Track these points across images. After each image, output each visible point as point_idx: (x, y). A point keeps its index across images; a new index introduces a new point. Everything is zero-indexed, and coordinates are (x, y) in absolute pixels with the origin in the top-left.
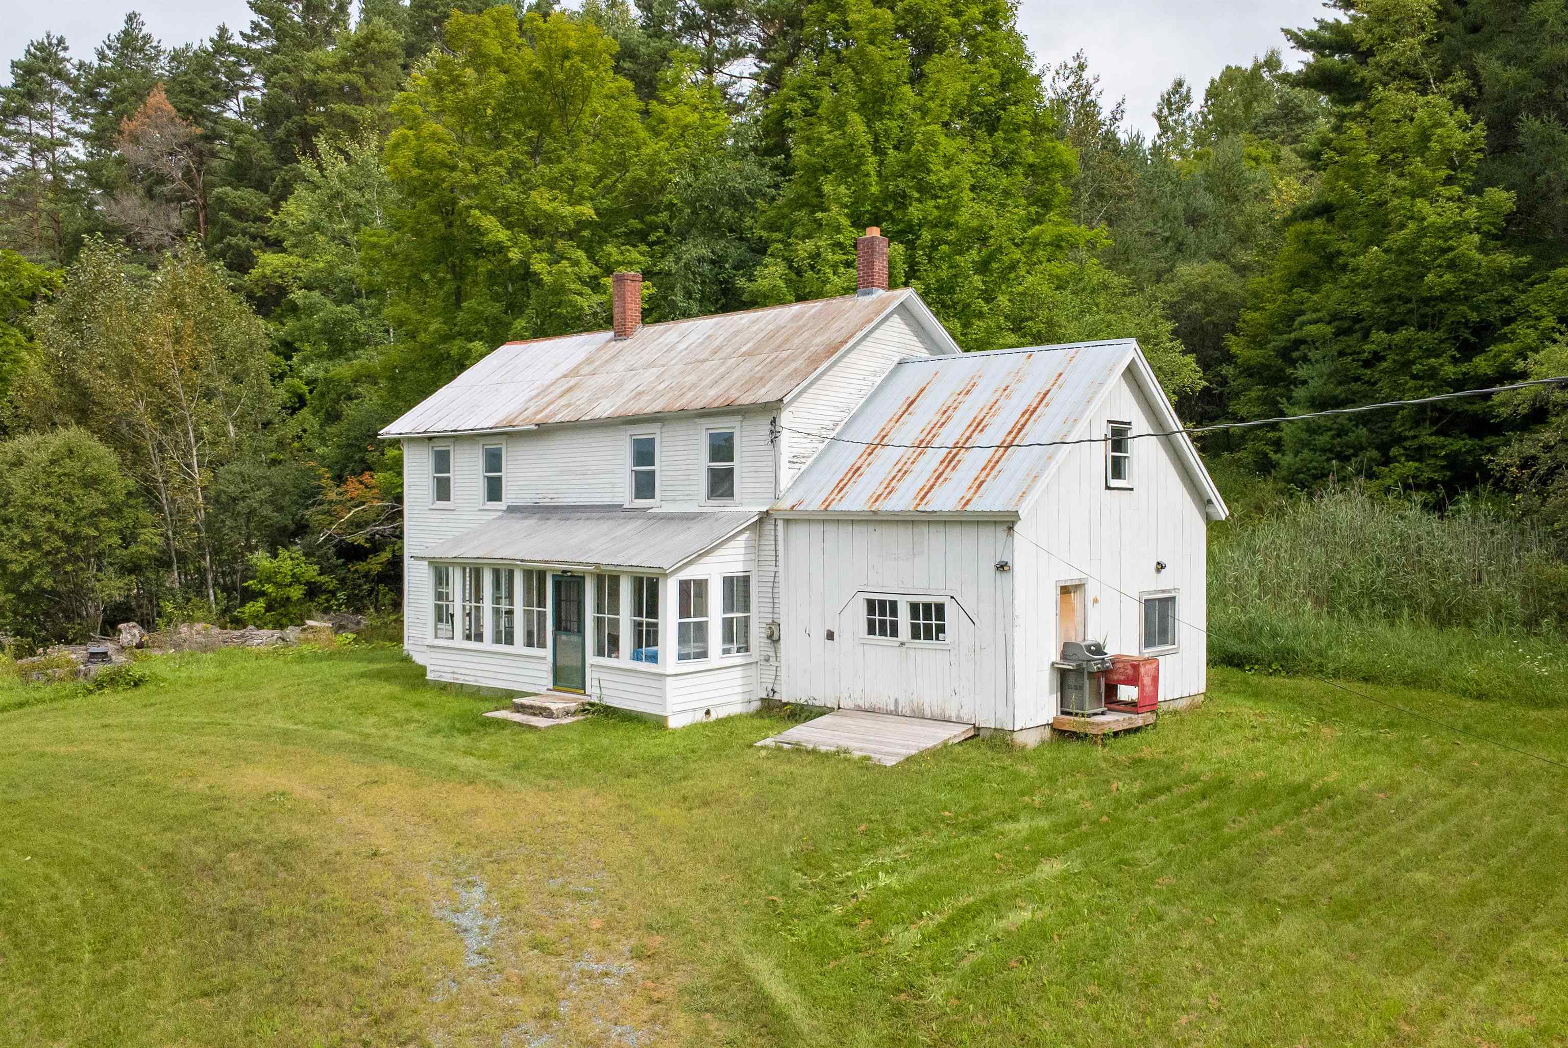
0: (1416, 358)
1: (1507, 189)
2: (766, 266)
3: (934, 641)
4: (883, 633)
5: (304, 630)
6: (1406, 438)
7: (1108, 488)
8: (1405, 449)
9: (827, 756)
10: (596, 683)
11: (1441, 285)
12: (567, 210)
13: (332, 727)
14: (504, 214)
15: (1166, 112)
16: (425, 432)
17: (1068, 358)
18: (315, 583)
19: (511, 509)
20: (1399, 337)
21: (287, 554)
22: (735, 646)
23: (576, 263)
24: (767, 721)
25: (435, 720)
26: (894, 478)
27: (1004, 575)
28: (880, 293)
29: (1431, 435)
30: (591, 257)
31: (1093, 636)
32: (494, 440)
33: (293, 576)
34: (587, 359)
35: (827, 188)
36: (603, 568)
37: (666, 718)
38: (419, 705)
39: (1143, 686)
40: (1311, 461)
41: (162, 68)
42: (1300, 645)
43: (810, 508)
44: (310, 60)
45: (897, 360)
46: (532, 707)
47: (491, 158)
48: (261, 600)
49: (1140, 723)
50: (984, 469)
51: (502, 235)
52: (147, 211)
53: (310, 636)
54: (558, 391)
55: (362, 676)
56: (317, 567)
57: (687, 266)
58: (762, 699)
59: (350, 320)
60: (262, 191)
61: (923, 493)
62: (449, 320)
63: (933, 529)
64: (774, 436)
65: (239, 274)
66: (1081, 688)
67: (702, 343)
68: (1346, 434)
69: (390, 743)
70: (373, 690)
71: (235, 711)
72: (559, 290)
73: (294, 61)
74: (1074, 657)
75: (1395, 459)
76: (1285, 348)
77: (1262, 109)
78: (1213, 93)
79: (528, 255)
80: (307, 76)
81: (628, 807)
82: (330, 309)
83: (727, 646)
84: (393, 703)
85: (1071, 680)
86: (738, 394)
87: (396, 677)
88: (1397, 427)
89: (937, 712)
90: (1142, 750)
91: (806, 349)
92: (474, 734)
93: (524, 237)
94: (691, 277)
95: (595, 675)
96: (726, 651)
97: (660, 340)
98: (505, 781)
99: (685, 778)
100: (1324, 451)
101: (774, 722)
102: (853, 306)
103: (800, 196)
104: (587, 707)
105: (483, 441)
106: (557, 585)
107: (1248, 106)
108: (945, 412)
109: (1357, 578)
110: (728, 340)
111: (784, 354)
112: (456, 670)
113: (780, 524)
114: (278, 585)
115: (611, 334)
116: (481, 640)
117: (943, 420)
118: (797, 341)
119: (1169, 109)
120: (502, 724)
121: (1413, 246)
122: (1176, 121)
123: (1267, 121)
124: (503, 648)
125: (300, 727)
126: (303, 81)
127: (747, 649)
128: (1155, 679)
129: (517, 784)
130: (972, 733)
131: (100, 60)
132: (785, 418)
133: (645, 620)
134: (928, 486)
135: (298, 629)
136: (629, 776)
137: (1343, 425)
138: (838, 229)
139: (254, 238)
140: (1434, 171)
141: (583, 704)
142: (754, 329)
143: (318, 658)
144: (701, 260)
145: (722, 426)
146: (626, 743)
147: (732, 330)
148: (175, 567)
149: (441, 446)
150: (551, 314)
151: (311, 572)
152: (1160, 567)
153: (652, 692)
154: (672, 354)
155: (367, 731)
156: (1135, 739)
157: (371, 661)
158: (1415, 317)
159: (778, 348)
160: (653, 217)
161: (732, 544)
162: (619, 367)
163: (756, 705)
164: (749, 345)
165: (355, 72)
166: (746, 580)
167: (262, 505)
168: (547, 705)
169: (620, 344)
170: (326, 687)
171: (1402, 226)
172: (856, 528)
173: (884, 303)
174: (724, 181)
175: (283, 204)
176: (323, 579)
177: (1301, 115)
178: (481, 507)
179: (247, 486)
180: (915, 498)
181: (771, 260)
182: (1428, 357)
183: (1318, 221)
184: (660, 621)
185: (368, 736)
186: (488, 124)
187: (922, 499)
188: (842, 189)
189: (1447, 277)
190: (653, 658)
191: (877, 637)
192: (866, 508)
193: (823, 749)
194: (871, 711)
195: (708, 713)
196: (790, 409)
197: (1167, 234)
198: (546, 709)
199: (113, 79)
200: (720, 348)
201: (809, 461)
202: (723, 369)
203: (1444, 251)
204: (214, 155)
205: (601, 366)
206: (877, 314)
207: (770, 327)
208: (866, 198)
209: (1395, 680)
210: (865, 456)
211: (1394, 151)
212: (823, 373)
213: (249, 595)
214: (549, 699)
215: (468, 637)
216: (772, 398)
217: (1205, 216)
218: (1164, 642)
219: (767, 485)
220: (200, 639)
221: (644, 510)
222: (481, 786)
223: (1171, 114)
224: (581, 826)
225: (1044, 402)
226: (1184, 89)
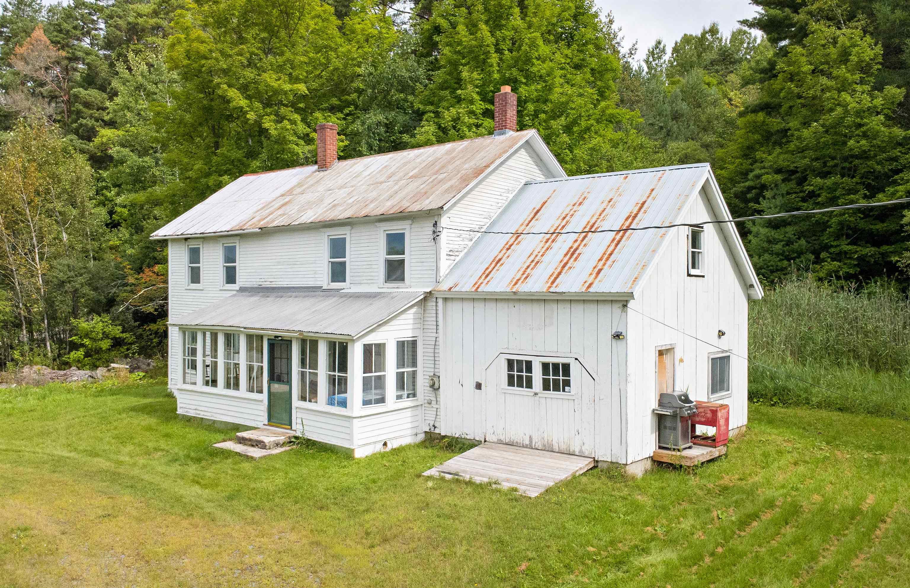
0: (841, 195)
1: (899, 87)
2: (423, 126)
3: (561, 393)
4: (520, 385)
5: (109, 370)
6: (832, 246)
7: (689, 275)
8: (831, 254)
9: (481, 487)
10: (299, 421)
11: (860, 147)
12: (287, 87)
13: (97, 455)
14: (244, 89)
15: (651, 59)
16: (182, 234)
17: (657, 178)
18: (119, 338)
19: (242, 290)
20: (829, 182)
21: (99, 319)
22: (406, 393)
23: (293, 122)
24: (430, 451)
25: (176, 450)
26: (528, 267)
27: (619, 342)
28: (511, 134)
29: (848, 245)
30: (304, 120)
31: (679, 389)
32: (231, 240)
33: (104, 333)
34: (299, 184)
35: (465, 74)
36: (305, 334)
37: (353, 450)
38: (167, 436)
39: (719, 426)
40: (770, 261)
41: (43, 17)
42: (791, 385)
43: (463, 290)
44: (133, 9)
45: (523, 182)
46: (250, 440)
47: (236, 50)
48: (81, 350)
49: (717, 454)
50: (600, 260)
51: (243, 103)
52: (30, 103)
53: (113, 375)
54: (277, 205)
55: (131, 410)
56: (120, 328)
57: (369, 128)
58: (426, 432)
59: (149, 167)
60: (103, 91)
61: (552, 278)
62: (208, 162)
63: (561, 306)
64: (436, 235)
65: (87, 143)
66: (675, 429)
67: (381, 171)
68: (793, 244)
69: (136, 472)
70: (135, 421)
71: (30, 439)
72: (281, 141)
73: (124, 11)
74: (669, 405)
75: (824, 260)
76: (742, 192)
77: (709, 56)
78: (676, 50)
79: (261, 117)
80: (131, 19)
81: (318, 544)
82: (134, 159)
83: (399, 393)
84: (148, 434)
85: (668, 424)
86: (408, 204)
87: (156, 411)
88: (825, 239)
89: (563, 447)
90: (722, 478)
91: (459, 172)
92: (204, 463)
93: (257, 104)
94: (372, 135)
95: (300, 415)
96: (399, 397)
97: (350, 170)
98: (218, 513)
99: (367, 511)
100: (778, 254)
101: (435, 452)
102: (491, 143)
103: (446, 81)
104: (293, 440)
105: (225, 241)
106: (272, 346)
107: (699, 56)
108: (564, 218)
109: (819, 338)
110: (400, 168)
111: (442, 176)
112: (198, 408)
113: (440, 301)
114: (94, 340)
115: (316, 167)
116: (216, 386)
117: (563, 224)
118: (451, 167)
119: (653, 57)
120: (226, 454)
121: (840, 122)
122: (656, 64)
123: (713, 63)
124: (231, 392)
125: (72, 455)
126: (129, 23)
127: (414, 395)
128: (727, 420)
129: (228, 517)
130: (592, 465)
131: (4, 11)
132: (444, 221)
133: (337, 374)
134: (556, 273)
135: (106, 369)
136: (321, 508)
137: (790, 238)
138: (472, 102)
139: (97, 120)
140: (852, 75)
141: (289, 438)
142: (418, 160)
143: (113, 392)
144: (379, 124)
145: (395, 228)
146: (321, 473)
147: (402, 162)
148: (24, 327)
149: (193, 244)
150: (277, 158)
151: (116, 331)
152: (721, 334)
153: (343, 429)
154: (359, 179)
155: (122, 458)
156: (714, 467)
157: (145, 396)
158: (839, 169)
159: (437, 172)
160: (347, 97)
161: (403, 316)
162: (321, 188)
163: (421, 437)
164: (415, 171)
165: (162, 18)
166: (414, 344)
167: (82, 286)
168: (261, 438)
169: (322, 174)
170: (104, 419)
171: (831, 110)
172: (500, 305)
173: (515, 141)
174: (394, 71)
175: (115, 98)
176: (124, 335)
177: (732, 60)
178: (222, 288)
179: (72, 273)
180: (547, 282)
181: (426, 123)
182: (849, 194)
183: (760, 114)
184: (349, 375)
185: (120, 463)
186: (233, 29)
187: (553, 282)
188: (475, 75)
189: (863, 142)
190: (343, 404)
191: (516, 388)
192: (508, 290)
193: (478, 480)
194: (510, 444)
195: (385, 444)
196: (447, 215)
197: (662, 124)
198: (262, 442)
199: (11, 22)
200: (393, 174)
201: (462, 255)
202: (396, 187)
203: (860, 125)
204: (75, 70)
205: (308, 188)
206: (511, 147)
207: (430, 159)
208: (491, 82)
209: (862, 410)
210: (504, 251)
211: (822, 63)
212: (471, 190)
213: (74, 346)
214: (265, 433)
215: (207, 383)
216: (434, 206)
217: (682, 115)
218: (722, 389)
219: (430, 272)
220: (35, 376)
221: (338, 290)
222: (197, 519)
223: (654, 60)
224: (275, 568)
225: (642, 210)
226: (661, 46)
